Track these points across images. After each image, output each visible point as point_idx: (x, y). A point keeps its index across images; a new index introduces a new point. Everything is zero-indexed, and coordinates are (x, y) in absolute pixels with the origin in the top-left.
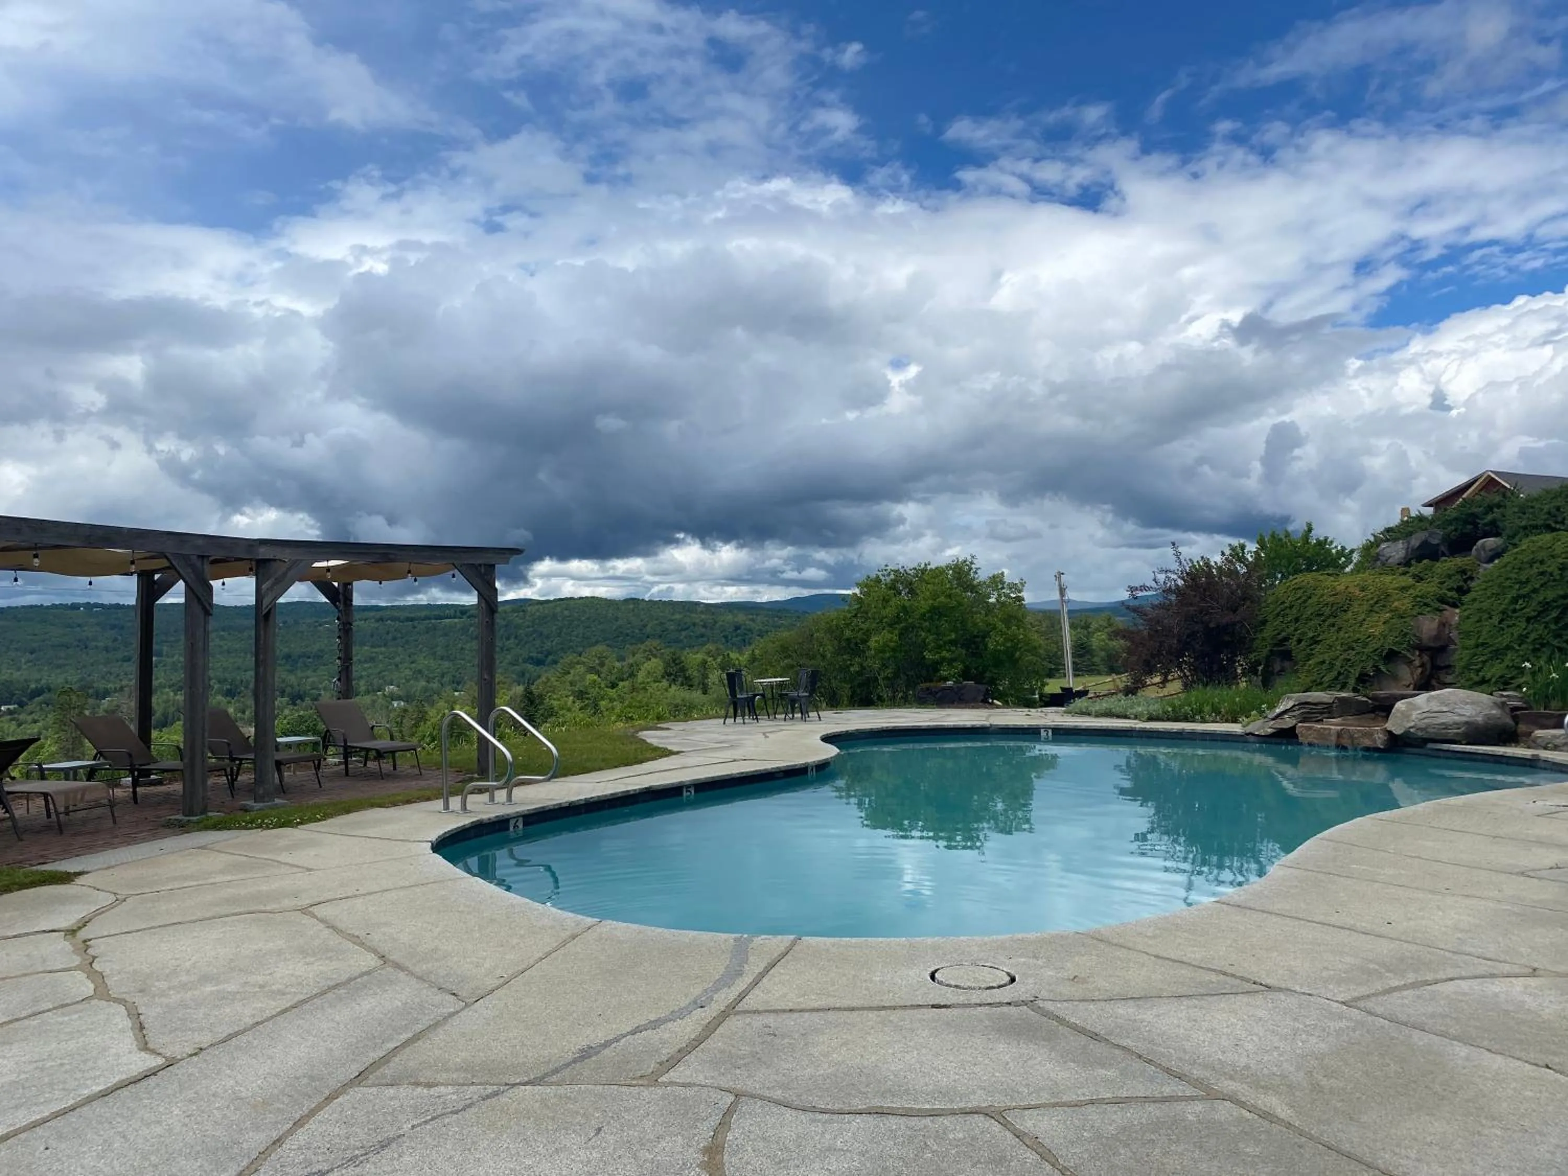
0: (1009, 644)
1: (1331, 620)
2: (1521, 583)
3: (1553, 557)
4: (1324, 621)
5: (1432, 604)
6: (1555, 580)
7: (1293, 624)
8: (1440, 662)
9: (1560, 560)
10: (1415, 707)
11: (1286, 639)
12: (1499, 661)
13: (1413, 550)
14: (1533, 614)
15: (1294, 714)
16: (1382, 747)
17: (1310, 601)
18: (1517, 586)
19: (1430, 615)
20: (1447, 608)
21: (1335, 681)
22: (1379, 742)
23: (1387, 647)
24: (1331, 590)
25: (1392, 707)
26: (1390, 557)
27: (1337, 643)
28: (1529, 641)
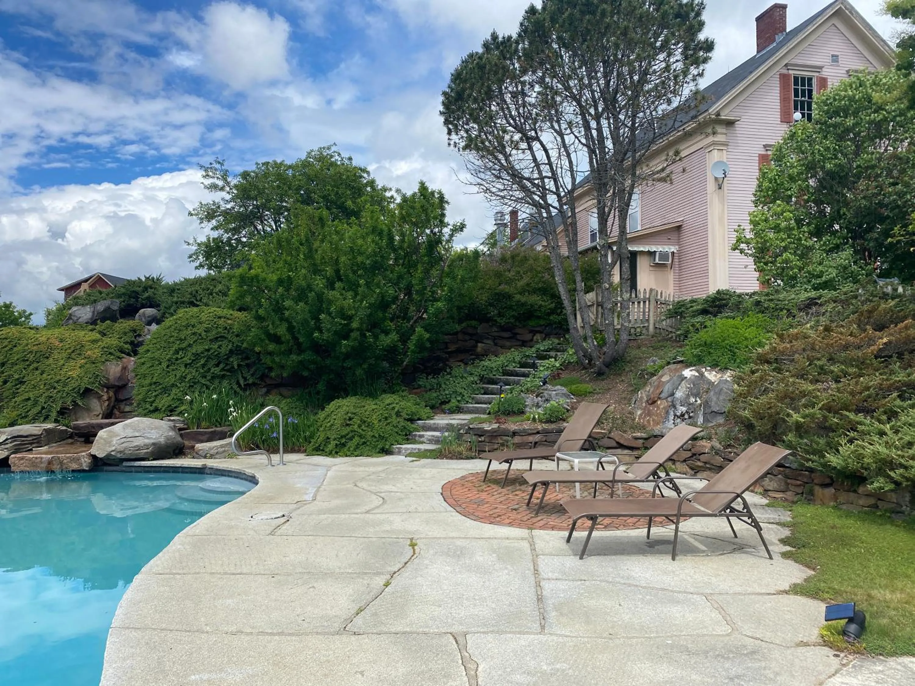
1: (35, 365)
2: (181, 340)
3: (200, 323)
4: (28, 366)
5: (114, 352)
6: (202, 339)
8: (121, 397)
9: (205, 326)
10: (113, 435)
12: (167, 395)
13: (98, 313)
14: (189, 362)
15: (7, 446)
16: (87, 469)
17: (15, 349)
18: (178, 342)
19: (114, 362)
20: (126, 356)
21: (39, 415)
22: (84, 464)
23: (83, 386)
24: (35, 341)
25: (95, 435)
26: (80, 318)
27: (40, 383)
28: (187, 380)
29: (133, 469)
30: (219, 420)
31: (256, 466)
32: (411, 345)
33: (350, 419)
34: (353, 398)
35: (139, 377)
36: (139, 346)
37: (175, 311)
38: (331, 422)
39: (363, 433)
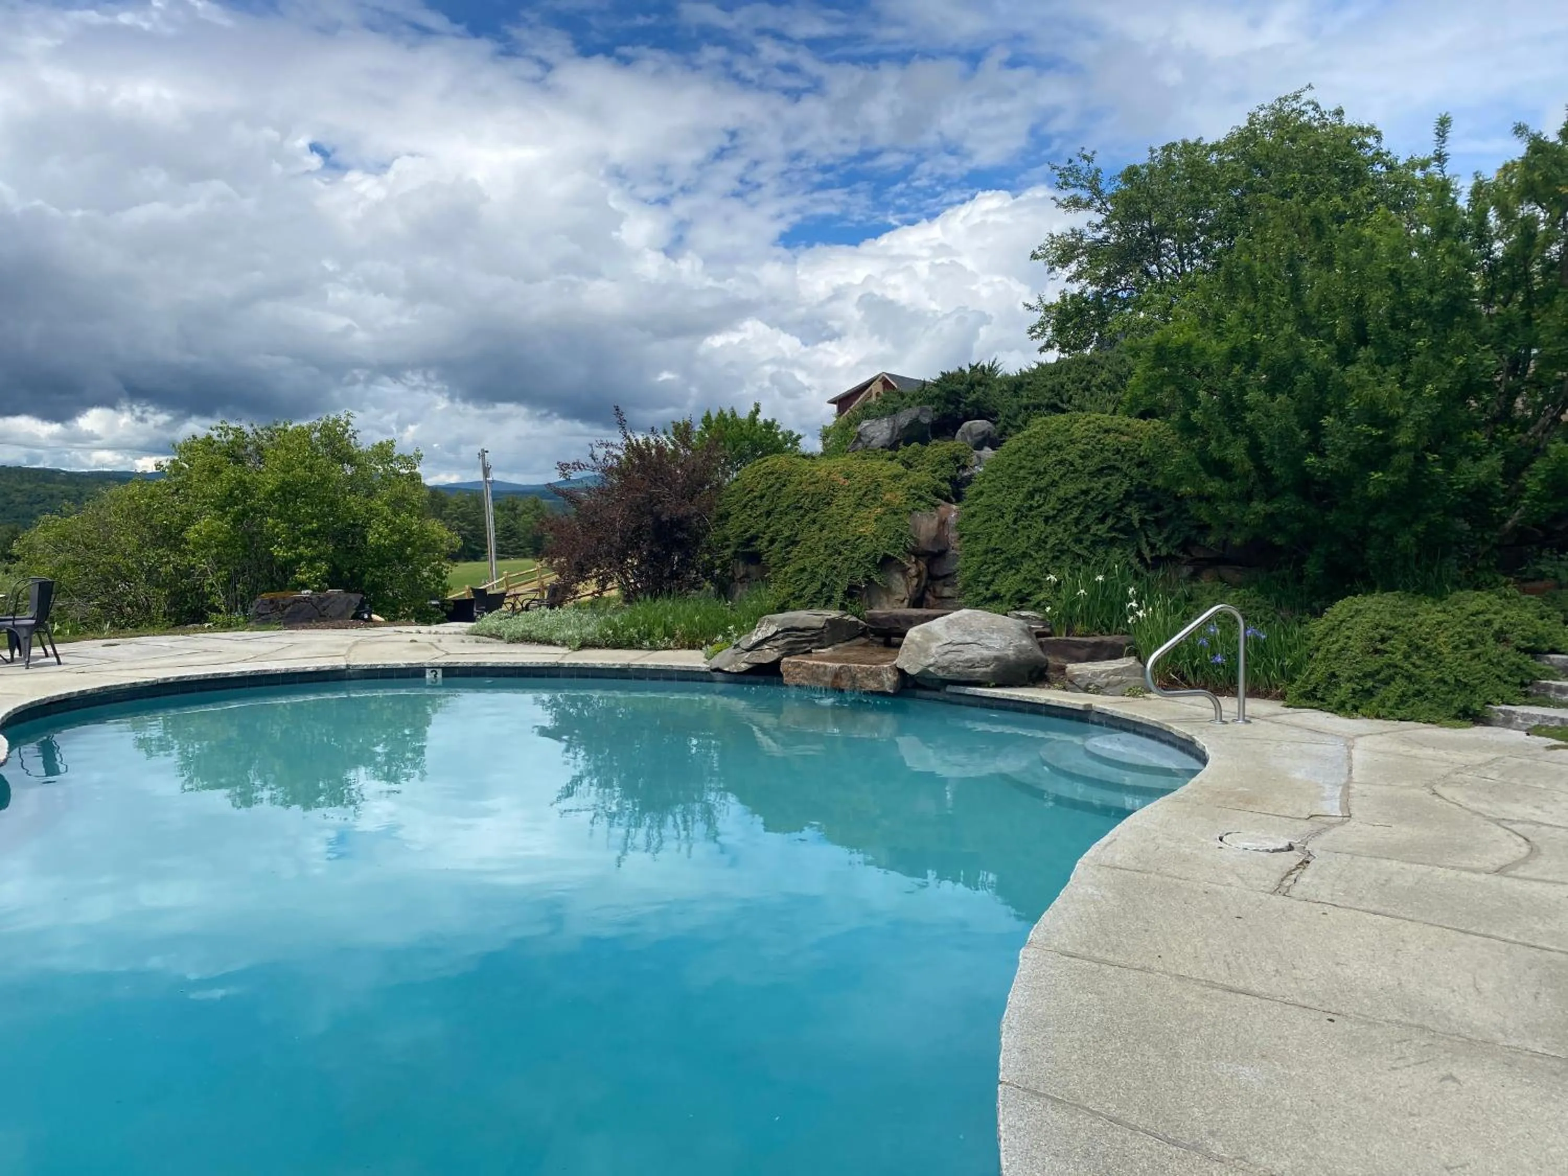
0: (396, 537)
1: (812, 515)
2: (1038, 473)
3: (1072, 442)
4: (803, 516)
5: (926, 496)
6: (1075, 471)
7: (764, 518)
8: (937, 572)
9: (1081, 447)
10: (931, 637)
11: (754, 538)
12: (1014, 571)
13: (900, 430)
14: (1052, 513)
15: (777, 643)
16: (891, 691)
17: (785, 490)
18: (1033, 478)
19: (927, 512)
20: (943, 502)
21: (819, 595)
22: (887, 684)
23: (882, 552)
24: (811, 477)
25: (903, 635)
26: (873, 438)
27: (819, 544)
28: (1048, 546)
29: (963, 699)
30: (1107, 621)
31: (1189, 720)
32: (1532, 483)
33: (1383, 640)
34: (1389, 595)
35: (966, 538)
36: (964, 487)
37: (1025, 423)
38: (1341, 643)
39: (1417, 672)
